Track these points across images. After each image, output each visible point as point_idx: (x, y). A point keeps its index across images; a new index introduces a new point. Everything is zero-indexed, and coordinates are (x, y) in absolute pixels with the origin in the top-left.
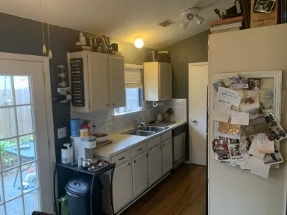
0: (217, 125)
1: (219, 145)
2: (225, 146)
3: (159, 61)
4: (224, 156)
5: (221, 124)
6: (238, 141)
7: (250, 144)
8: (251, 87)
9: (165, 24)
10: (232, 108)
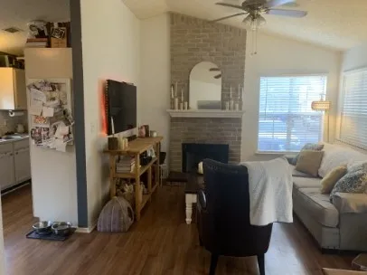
0: (33, 118)
1: (35, 133)
2: (40, 133)
3: (13, 66)
4: (39, 141)
5: (37, 117)
6: (48, 129)
7: (56, 130)
8: (54, 89)
9: (12, 30)
10: (43, 104)
